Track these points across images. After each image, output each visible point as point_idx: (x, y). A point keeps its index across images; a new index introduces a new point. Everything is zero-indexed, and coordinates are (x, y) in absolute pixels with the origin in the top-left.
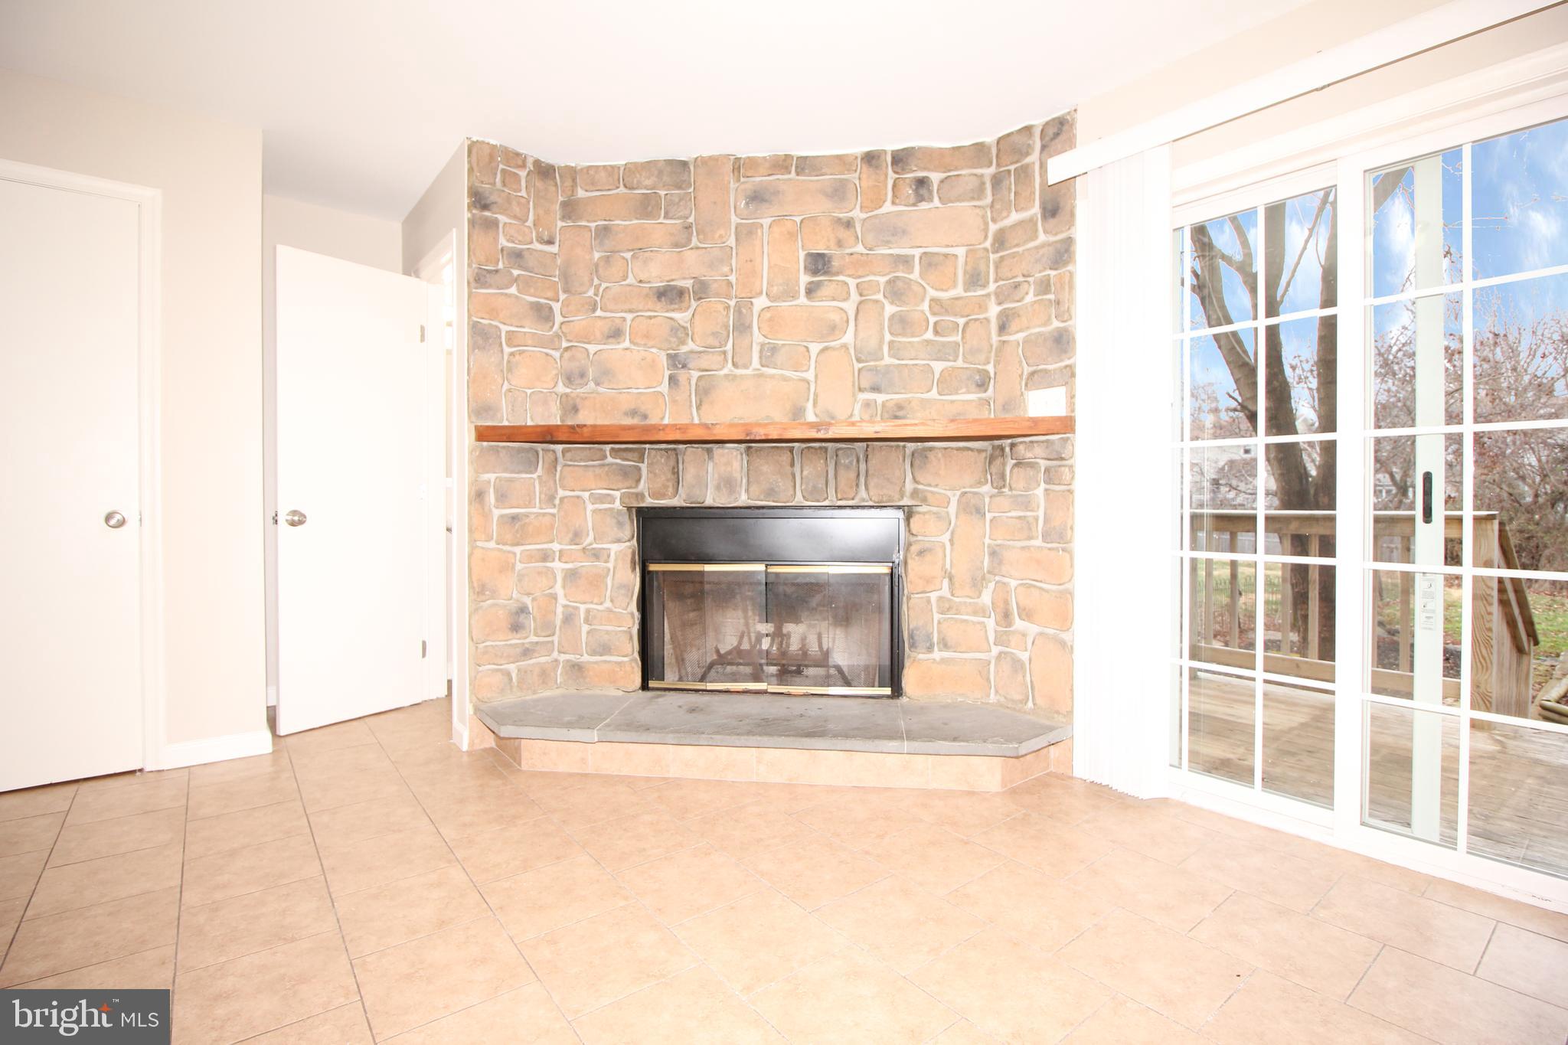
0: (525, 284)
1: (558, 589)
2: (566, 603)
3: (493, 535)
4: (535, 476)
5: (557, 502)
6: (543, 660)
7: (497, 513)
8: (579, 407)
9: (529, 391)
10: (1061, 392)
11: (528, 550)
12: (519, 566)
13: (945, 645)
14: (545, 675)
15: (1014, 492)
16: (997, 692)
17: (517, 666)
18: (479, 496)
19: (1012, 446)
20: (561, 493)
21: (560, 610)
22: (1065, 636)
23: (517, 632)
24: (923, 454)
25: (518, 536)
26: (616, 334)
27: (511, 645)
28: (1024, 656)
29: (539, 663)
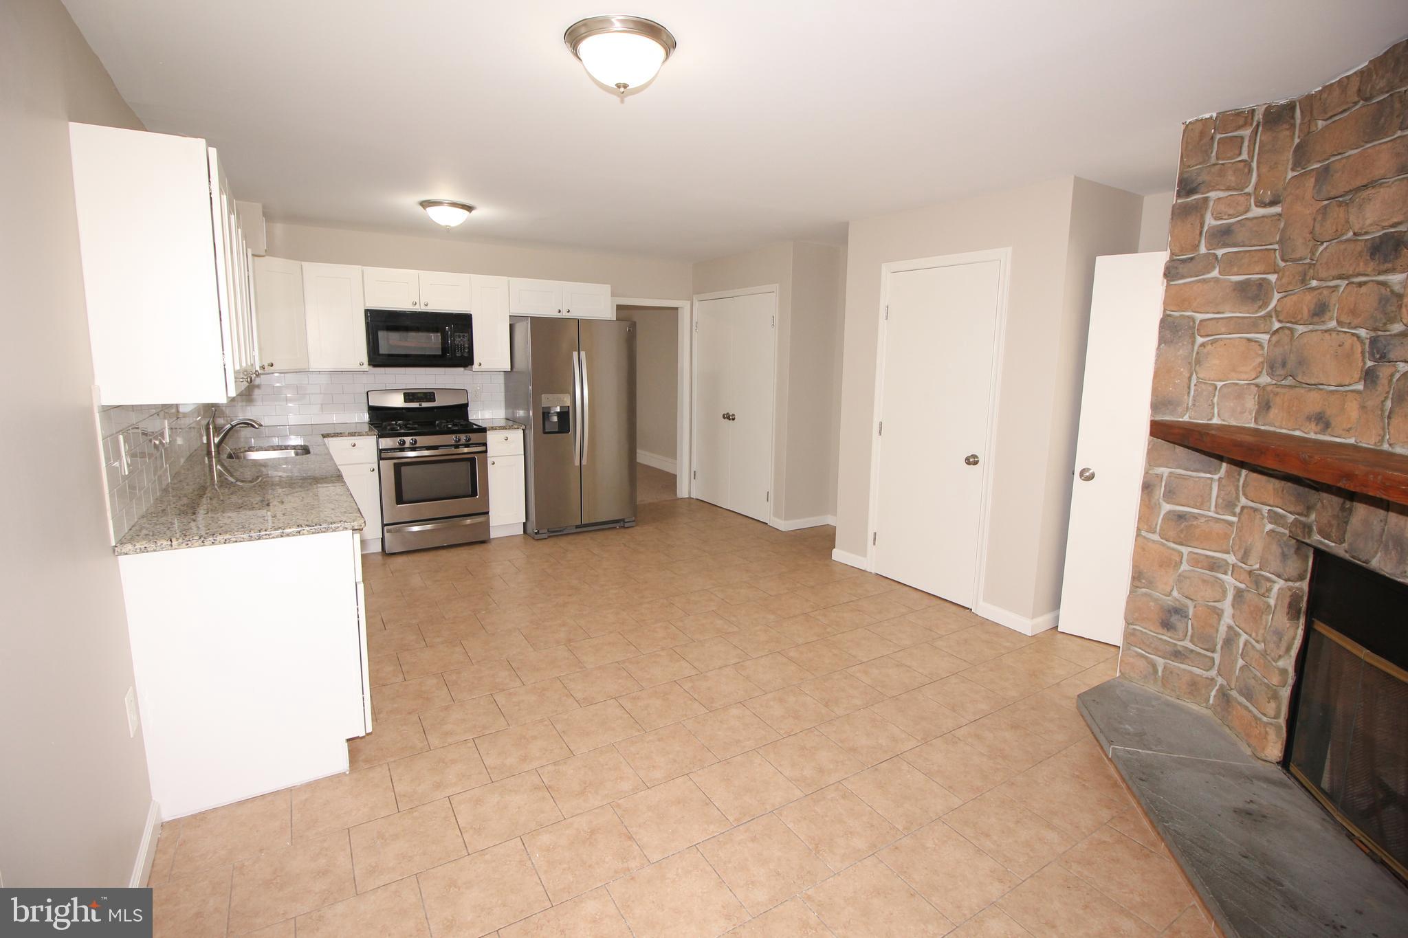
0: (1229, 264)
1: (1227, 606)
2: (1232, 623)
3: (1156, 528)
4: (1216, 477)
5: (1238, 510)
6: (1197, 671)
7: (1167, 507)
9: (1219, 384)
11: (1196, 554)
12: (1185, 567)
14: (1194, 687)
17: (1166, 663)
18: (1147, 487)
20: (1243, 501)
21: (1223, 629)
23: (1168, 629)
25: (1182, 536)
27: (1161, 639)
29: (1191, 672)
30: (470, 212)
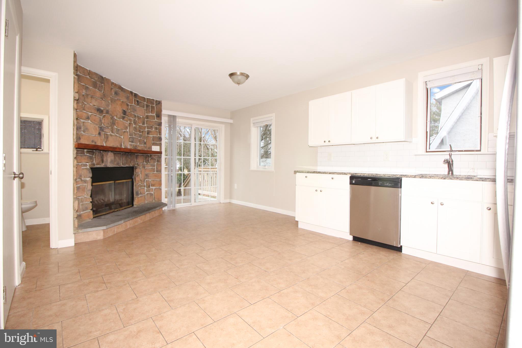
8: (81, 138)
10: (159, 147)
13: (141, 194)
15: (151, 164)
16: (147, 201)
19: (151, 156)
22: (160, 188)
24: (137, 156)
26: (88, 118)
28: (152, 193)
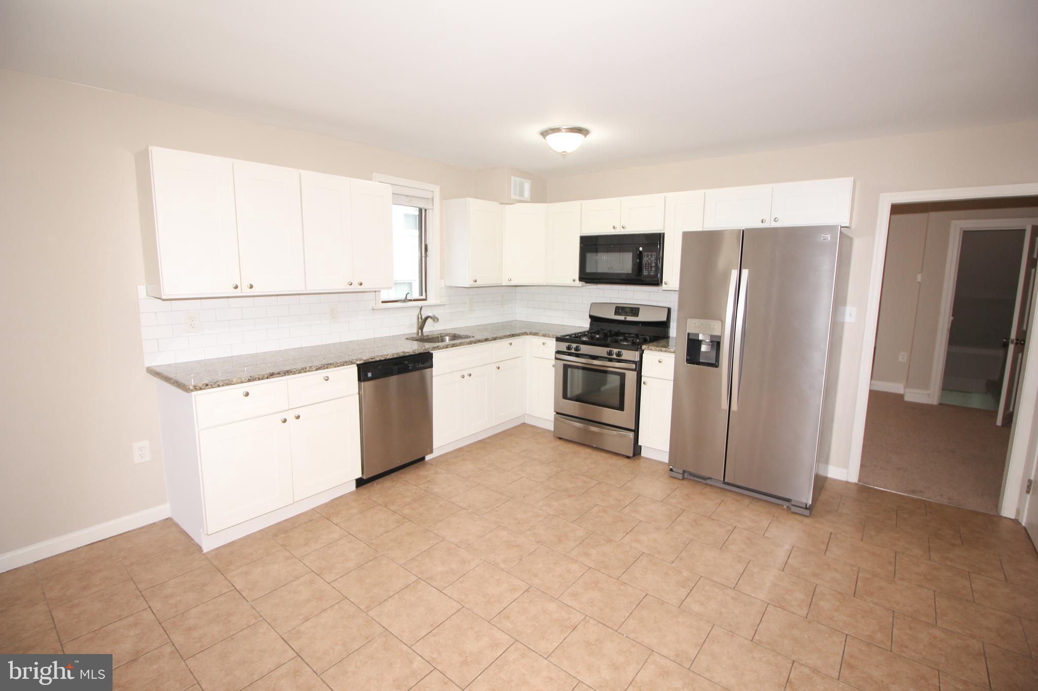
30: (586, 136)
